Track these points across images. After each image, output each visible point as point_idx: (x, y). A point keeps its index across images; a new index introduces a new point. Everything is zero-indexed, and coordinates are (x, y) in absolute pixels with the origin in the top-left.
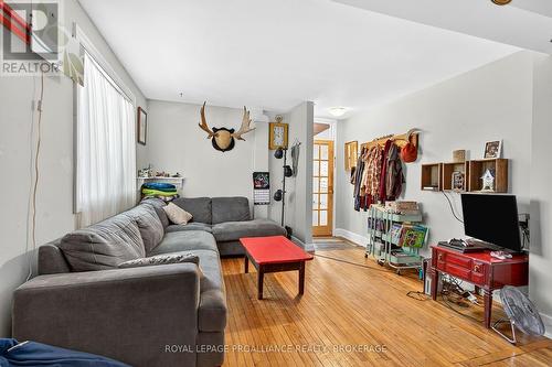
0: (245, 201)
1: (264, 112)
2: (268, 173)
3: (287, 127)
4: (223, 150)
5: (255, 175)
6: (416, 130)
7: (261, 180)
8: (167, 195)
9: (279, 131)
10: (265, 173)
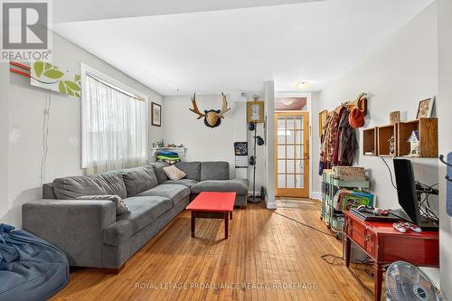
0: (226, 165)
1: (243, 94)
2: (246, 143)
3: (262, 104)
4: (212, 127)
5: (236, 144)
6: (364, 94)
7: (240, 148)
8: (172, 160)
9: (256, 108)
10: (243, 143)
